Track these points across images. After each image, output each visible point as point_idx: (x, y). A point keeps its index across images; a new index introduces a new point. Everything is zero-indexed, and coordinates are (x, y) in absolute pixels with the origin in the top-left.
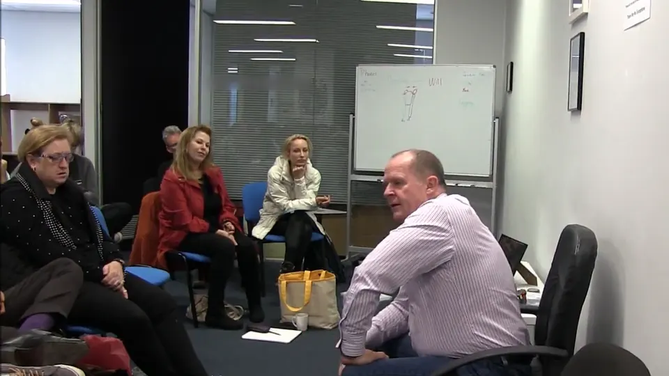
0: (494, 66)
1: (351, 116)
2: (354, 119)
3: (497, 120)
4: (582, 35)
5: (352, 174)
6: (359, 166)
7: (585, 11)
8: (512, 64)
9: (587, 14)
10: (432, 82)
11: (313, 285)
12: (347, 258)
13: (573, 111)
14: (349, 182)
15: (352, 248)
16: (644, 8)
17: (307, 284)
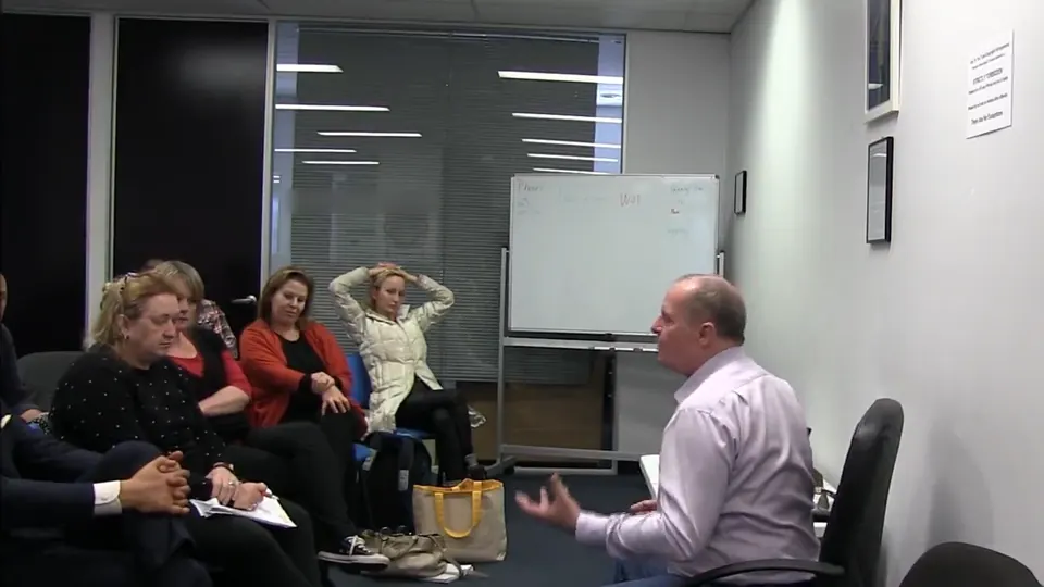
0: (717, 177)
1: (504, 250)
2: (508, 254)
3: (722, 255)
4: (890, 140)
5: (505, 336)
6: (516, 324)
7: (895, 109)
8: (745, 173)
9: (897, 112)
10: (625, 200)
11: (482, 496)
12: (498, 462)
13: (875, 244)
14: (501, 349)
15: (503, 447)
16: (1001, 113)
17: (474, 497)
